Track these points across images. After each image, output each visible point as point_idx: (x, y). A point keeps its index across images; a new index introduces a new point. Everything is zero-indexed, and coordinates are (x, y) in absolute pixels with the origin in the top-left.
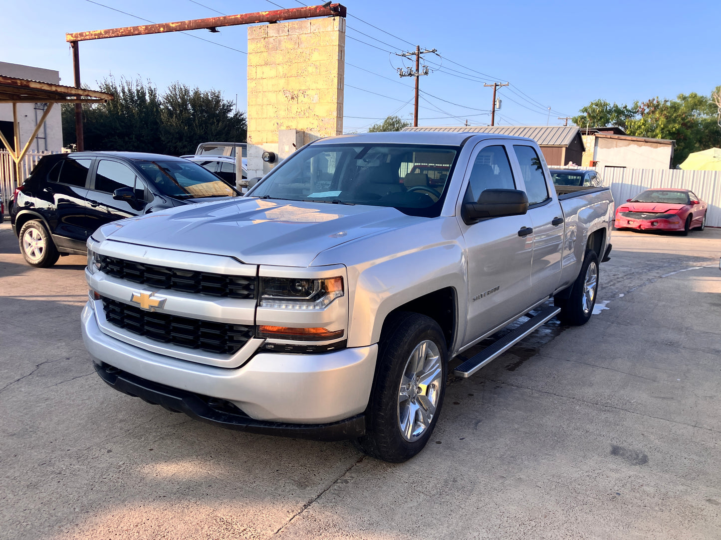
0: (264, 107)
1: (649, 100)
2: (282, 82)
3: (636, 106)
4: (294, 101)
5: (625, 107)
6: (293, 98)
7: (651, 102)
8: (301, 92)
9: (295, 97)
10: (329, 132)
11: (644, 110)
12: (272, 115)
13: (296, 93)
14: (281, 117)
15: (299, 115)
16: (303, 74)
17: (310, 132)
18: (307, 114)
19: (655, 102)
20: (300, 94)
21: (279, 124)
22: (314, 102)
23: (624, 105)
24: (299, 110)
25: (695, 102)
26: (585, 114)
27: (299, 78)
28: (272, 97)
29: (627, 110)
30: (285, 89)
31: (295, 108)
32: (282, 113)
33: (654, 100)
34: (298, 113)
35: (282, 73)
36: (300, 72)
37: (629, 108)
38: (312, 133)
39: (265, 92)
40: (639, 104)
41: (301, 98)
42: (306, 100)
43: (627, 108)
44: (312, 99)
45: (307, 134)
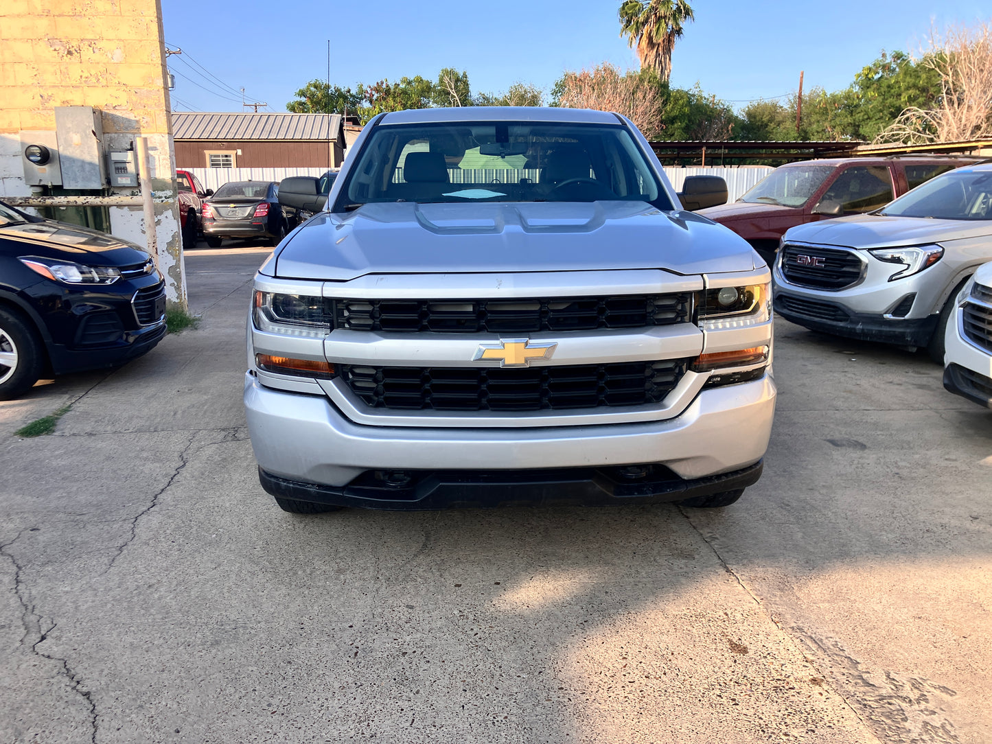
0: (7, 67)
1: (378, 83)
2: (43, 25)
3: (361, 91)
4: (73, 58)
5: (349, 91)
6: (70, 53)
7: (379, 85)
8: (87, 43)
9: (74, 52)
10: (152, 112)
11: (373, 95)
12: (29, 81)
13: (75, 44)
14: (48, 84)
15: (85, 82)
16: (86, 13)
17: (113, 112)
18: (103, 82)
19: (384, 86)
20: (84, 46)
21: (46, 97)
22: (115, 61)
23: (346, 89)
24: (86, 74)
25: (423, 88)
26: (303, 99)
27: (78, 18)
28: (24, 50)
29: (351, 96)
30: (49, 37)
31: (75, 71)
32: (49, 79)
33: (382, 83)
34: (84, 79)
35: (40, 8)
36: (79, 9)
37: (353, 92)
38: (118, 113)
39: (7, 40)
40: (364, 88)
41: (87, 53)
42: (96, 57)
43: (351, 92)
44: (110, 56)
45: (106, 114)
